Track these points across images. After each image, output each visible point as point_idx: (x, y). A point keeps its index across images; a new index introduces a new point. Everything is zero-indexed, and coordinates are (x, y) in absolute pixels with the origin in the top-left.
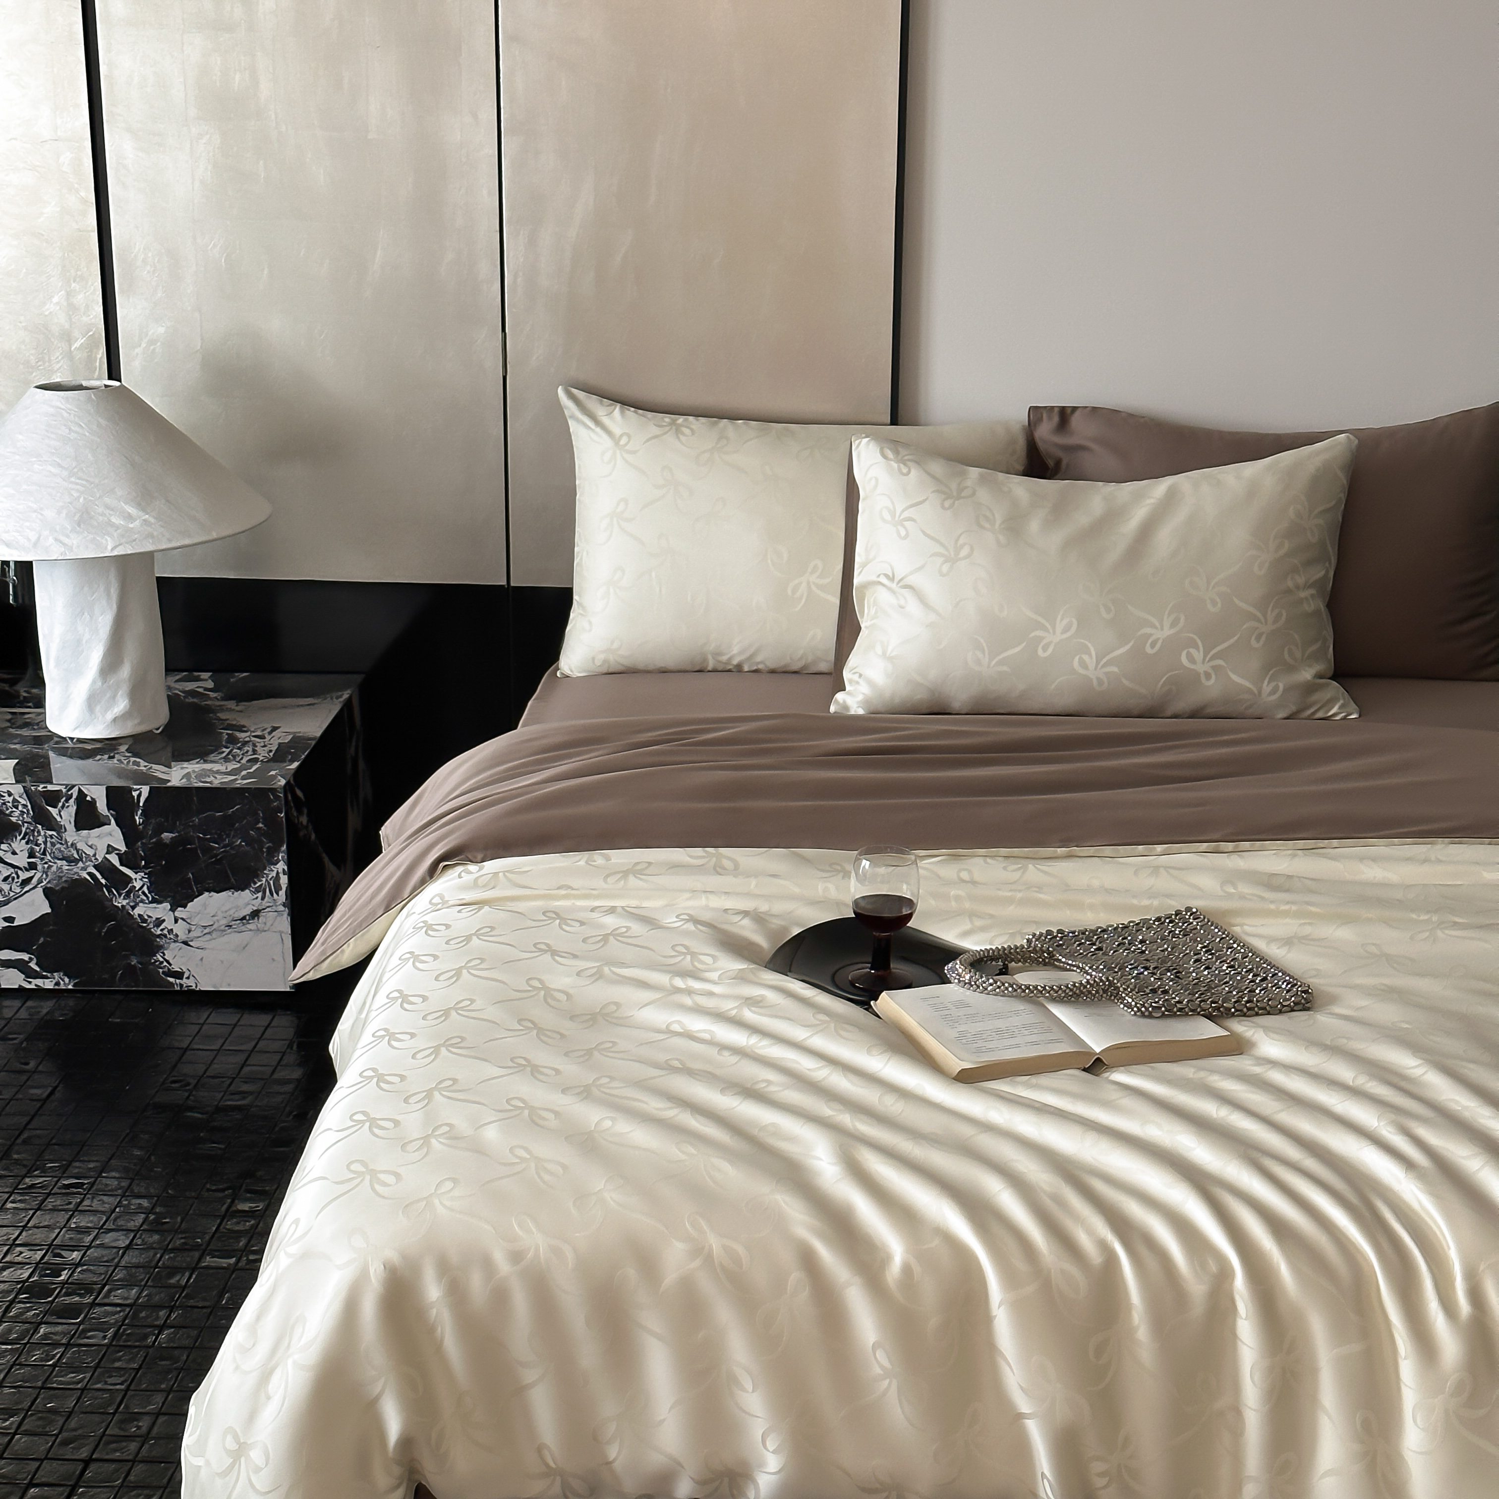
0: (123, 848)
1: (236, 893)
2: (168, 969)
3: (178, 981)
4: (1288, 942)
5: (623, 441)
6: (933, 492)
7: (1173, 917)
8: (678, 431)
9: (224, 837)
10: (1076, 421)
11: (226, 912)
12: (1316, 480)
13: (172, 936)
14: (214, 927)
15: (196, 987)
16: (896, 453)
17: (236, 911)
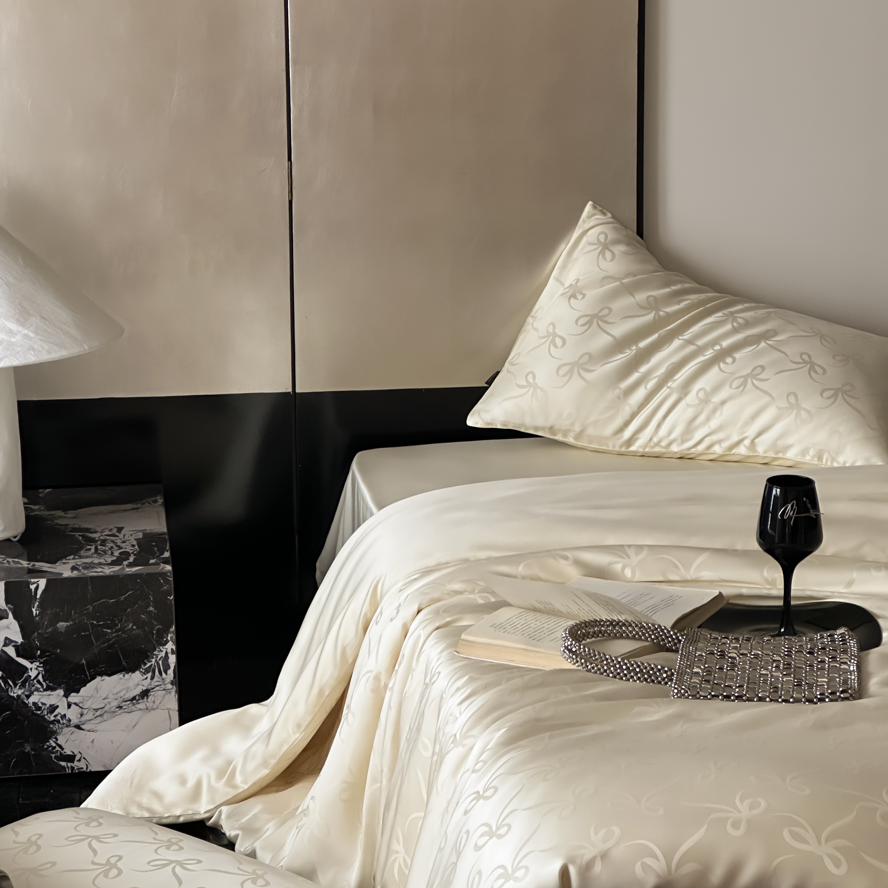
0: (19, 639)
1: (126, 675)
2: (61, 753)
3: (69, 764)
9: (117, 622)
11: (117, 693)
13: (64, 721)
14: (106, 708)
15: (87, 768)
17: (127, 692)
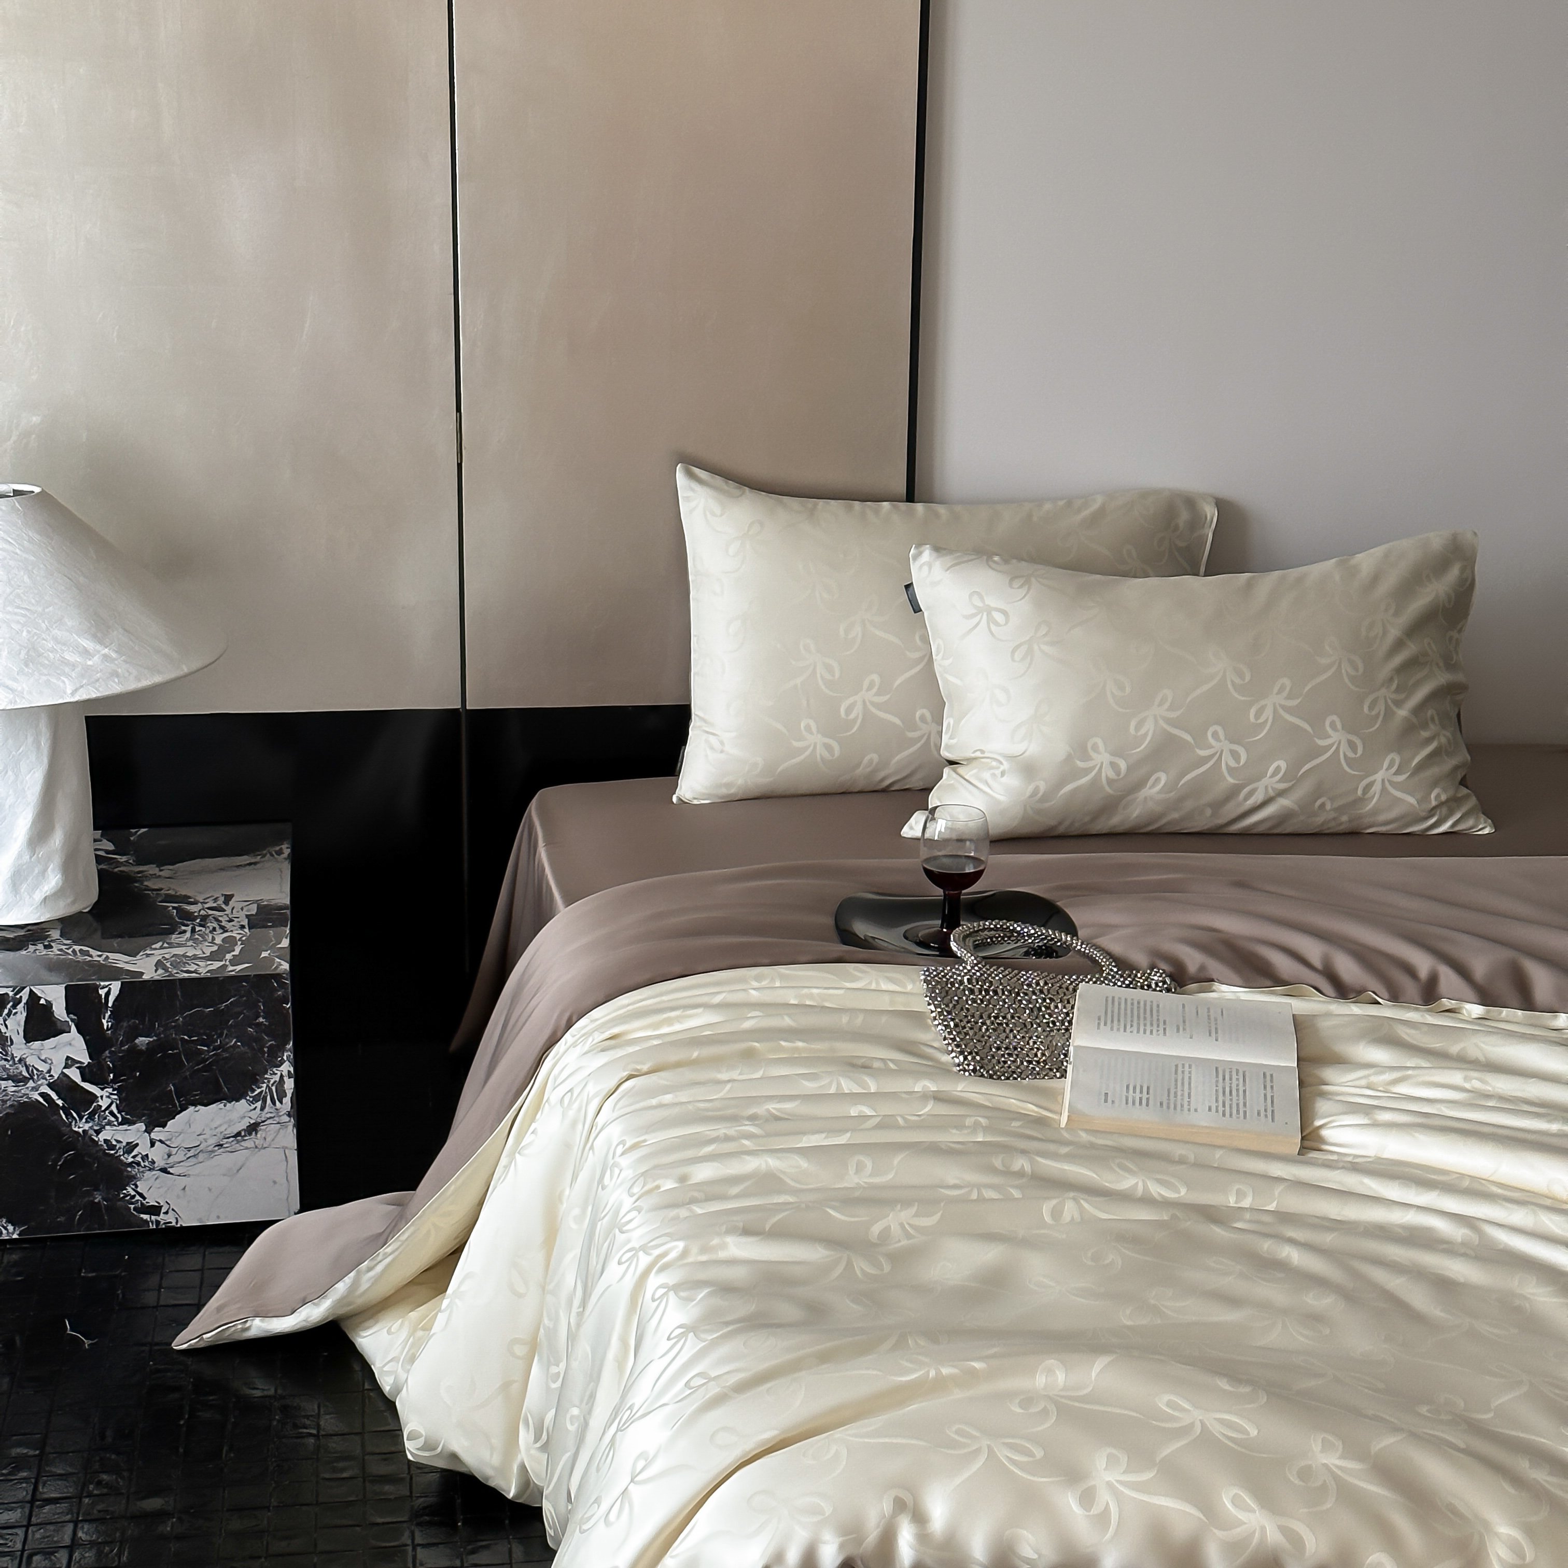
0: (86, 1060)
1: (228, 1105)
2: (142, 1204)
3: (153, 1218)
9: (215, 1037)
11: (216, 1128)
13: (146, 1164)
14: (202, 1147)
15: (177, 1223)
17: (229, 1126)
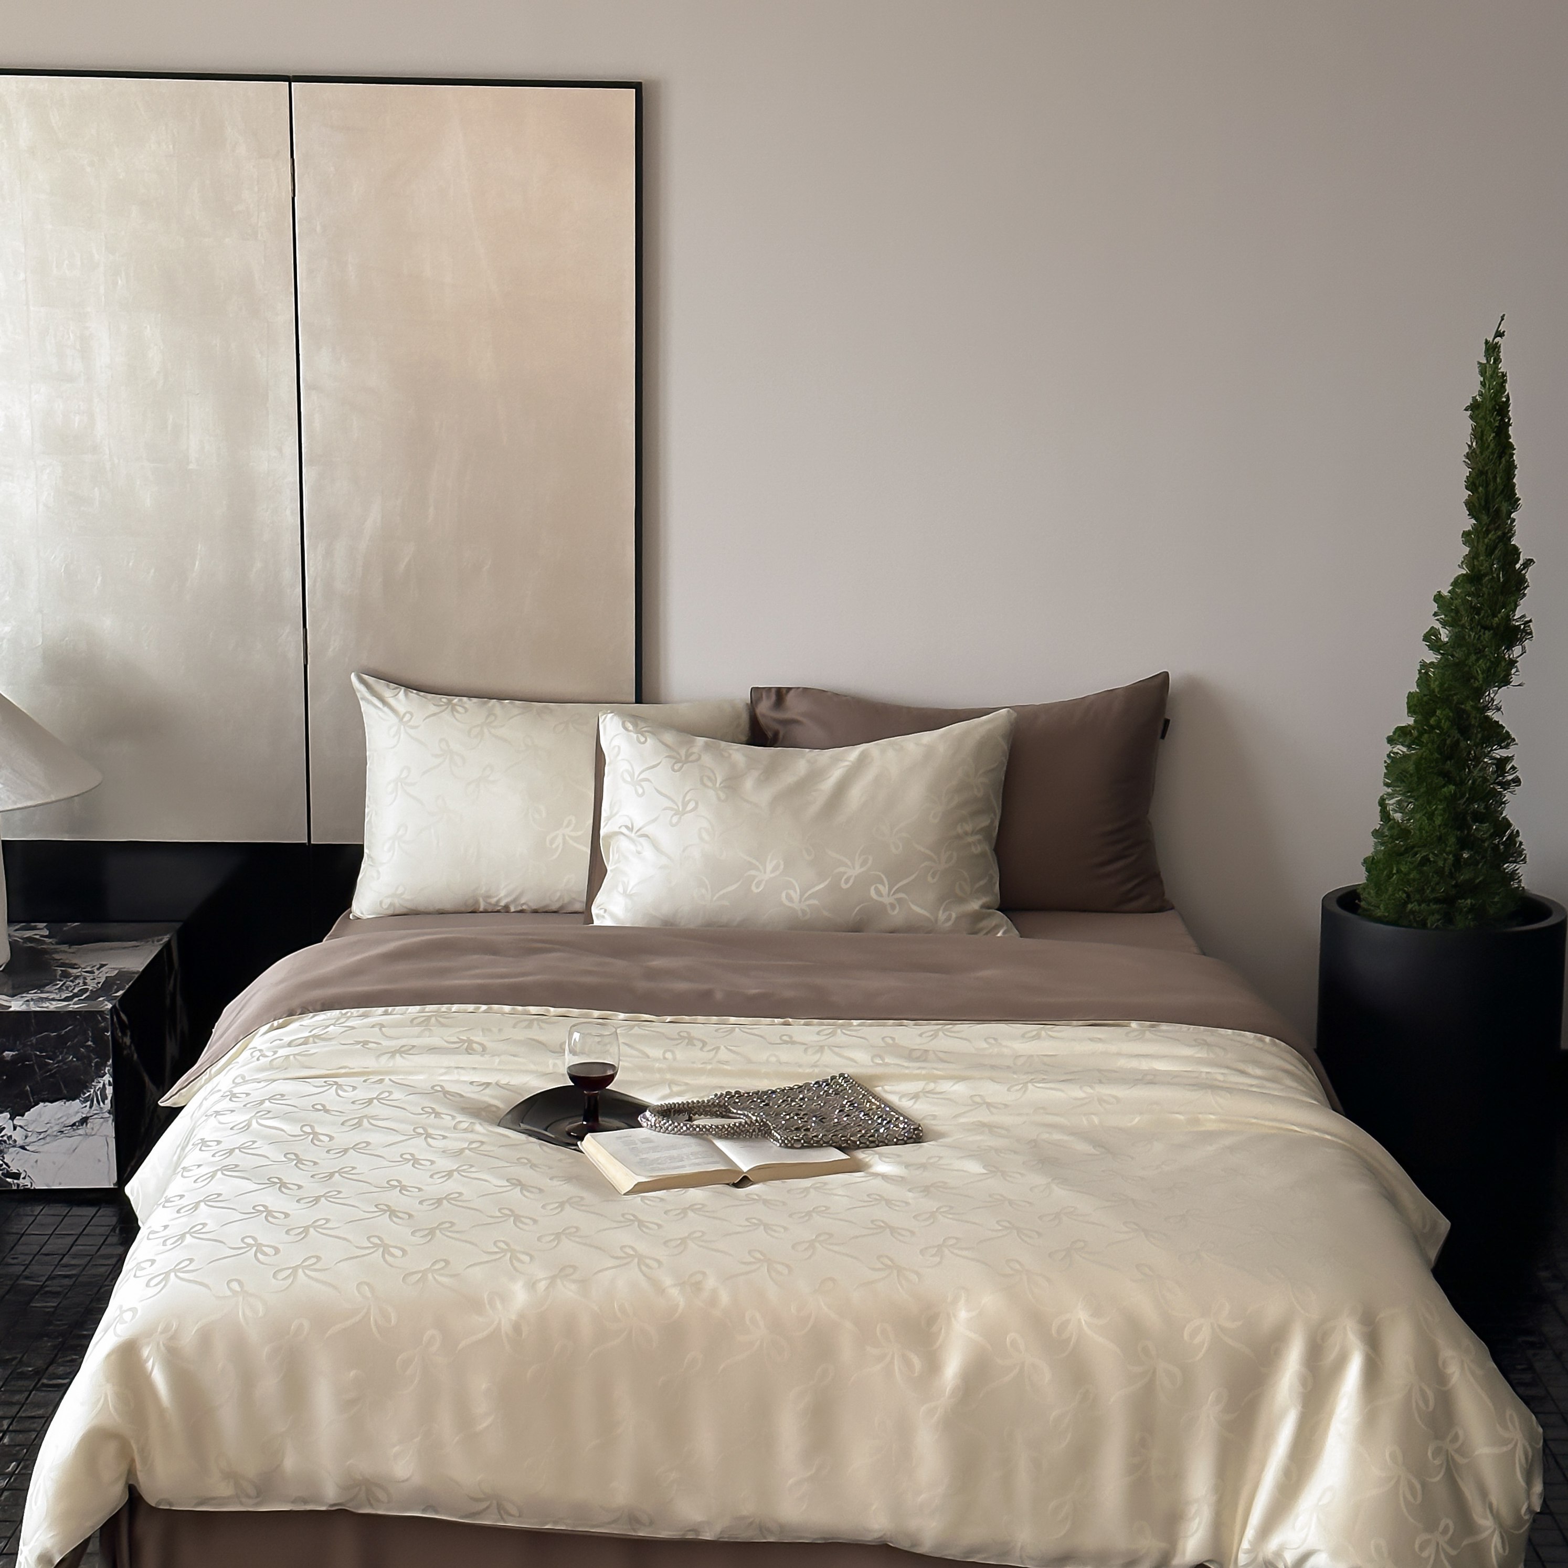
1: (67, 1103)
2: (7, 1171)
3: (15, 1181)
4: (915, 1097)
5: (407, 717)
6: (666, 757)
7: (829, 1081)
8: (453, 709)
9: (58, 1054)
10: (790, 699)
11: (59, 1119)
12: (981, 745)
13: (11, 1142)
14: (48, 1133)
15: (32, 1186)
16: (635, 725)
17: (68, 1118)
